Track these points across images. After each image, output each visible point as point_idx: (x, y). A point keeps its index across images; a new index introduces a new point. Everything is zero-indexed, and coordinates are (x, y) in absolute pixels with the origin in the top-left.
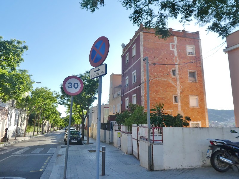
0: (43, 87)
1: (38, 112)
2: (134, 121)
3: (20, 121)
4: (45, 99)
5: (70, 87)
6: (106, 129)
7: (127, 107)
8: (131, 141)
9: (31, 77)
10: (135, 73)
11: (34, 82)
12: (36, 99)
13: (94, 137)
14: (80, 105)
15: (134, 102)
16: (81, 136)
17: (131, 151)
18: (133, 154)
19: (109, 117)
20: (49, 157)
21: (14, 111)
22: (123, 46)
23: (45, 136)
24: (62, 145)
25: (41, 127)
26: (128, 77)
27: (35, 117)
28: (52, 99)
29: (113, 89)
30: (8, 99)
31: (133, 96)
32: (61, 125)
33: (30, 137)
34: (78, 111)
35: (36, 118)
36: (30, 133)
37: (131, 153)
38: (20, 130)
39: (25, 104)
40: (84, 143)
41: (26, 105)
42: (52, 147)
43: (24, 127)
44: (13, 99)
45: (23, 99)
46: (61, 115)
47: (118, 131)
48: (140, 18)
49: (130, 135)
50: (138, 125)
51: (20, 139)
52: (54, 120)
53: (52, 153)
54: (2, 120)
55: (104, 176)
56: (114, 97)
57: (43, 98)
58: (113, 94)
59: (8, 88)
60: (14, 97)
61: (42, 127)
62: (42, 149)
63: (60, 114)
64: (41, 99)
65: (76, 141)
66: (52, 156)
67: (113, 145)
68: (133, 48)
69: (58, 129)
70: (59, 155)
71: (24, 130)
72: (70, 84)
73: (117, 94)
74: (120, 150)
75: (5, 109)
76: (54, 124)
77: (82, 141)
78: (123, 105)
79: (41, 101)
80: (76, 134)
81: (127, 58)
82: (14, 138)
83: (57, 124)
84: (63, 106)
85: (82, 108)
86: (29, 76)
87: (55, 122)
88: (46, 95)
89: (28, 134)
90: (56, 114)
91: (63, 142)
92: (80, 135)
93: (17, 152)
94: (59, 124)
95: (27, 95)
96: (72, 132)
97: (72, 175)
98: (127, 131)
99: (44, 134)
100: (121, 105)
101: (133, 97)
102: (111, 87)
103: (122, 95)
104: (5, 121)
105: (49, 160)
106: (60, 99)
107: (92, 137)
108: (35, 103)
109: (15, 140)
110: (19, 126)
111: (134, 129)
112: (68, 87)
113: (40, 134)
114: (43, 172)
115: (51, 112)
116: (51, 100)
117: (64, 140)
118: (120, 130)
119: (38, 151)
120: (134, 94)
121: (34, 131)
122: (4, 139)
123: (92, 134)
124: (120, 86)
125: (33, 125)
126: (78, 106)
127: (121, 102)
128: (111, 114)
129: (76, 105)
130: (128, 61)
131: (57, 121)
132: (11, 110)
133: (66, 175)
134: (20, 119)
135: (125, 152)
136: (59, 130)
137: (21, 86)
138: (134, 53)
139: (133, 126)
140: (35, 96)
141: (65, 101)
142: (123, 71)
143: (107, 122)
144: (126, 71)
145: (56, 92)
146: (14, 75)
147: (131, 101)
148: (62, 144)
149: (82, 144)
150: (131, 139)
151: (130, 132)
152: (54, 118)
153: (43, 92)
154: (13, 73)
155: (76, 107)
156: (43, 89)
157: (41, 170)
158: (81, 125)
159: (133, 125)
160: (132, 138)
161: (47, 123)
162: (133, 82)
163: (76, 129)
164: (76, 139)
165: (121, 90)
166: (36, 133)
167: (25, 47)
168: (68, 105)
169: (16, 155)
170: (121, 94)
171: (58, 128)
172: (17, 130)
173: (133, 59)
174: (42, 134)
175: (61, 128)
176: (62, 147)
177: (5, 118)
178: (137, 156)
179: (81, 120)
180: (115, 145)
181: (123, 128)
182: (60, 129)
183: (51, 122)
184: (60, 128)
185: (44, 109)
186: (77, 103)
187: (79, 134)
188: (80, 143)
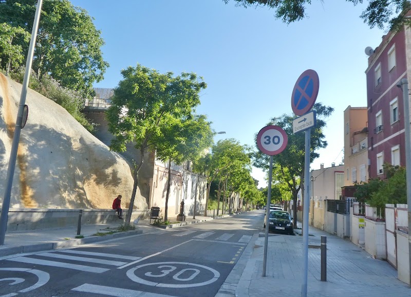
0: (228, 140)
1: (222, 179)
2: (390, 199)
3: (198, 192)
4: (232, 158)
5: (268, 142)
6: (337, 212)
7: (381, 171)
8: (384, 236)
9: (211, 125)
10: (395, 103)
11: (215, 133)
12: (219, 159)
13: (315, 225)
14: (289, 168)
15: (396, 161)
16: (292, 221)
17: (385, 254)
18: (389, 259)
19: (344, 189)
20: (242, 248)
21: (189, 177)
22: (369, 51)
23: (235, 217)
24: (261, 233)
25: (227, 202)
26: (380, 112)
27: (219, 187)
28: (243, 158)
29: (352, 136)
30: (183, 159)
31: (393, 149)
32: (259, 202)
33: (213, 217)
34: (285, 179)
35: (221, 187)
36: (212, 211)
37: (385, 257)
38: (199, 206)
39: (204, 166)
40: (297, 233)
41: (206, 168)
42: (245, 235)
43: (204, 201)
44: (189, 159)
45: (201, 159)
46: (257, 185)
47: (359, 215)
48: (384, 13)
49: (381, 223)
50: (395, 206)
51: (201, 219)
52: (247, 193)
53: (246, 243)
54: (176, 190)
55: (324, 282)
56: (354, 152)
57: (228, 156)
58: (351, 146)
59: (184, 145)
60: (191, 157)
61: (229, 203)
62: (231, 236)
63: (256, 182)
64: (226, 159)
65: (284, 229)
66: (245, 247)
67: (351, 241)
68: (389, 53)
69: (254, 208)
70: (257, 247)
71: (204, 207)
72: (268, 138)
73: (360, 146)
74: (364, 250)
75: (179, 174)
76: (248, 200)
77: (294, 230)
78: (372, 168)
79: (227, 162)
80: (283, 217)
81: (379, 75)
82: (192, 217)
83: (252, 199)
84: (261, 169)
85: (292, 173)
86: (208, 124)
87: (249, 196)
88: (233, 152)
89: (210, 212)
90: (250, 183)
91: (262, 229)
92: (290, 218)
93: (198, 236)
94: (255, 200)
95: (206, 154)
96: (277, 214)
97: (275, 273)
98: (375, 216)
99: (232, 214)
100: (368, 167)
101: (394, 151)
102: (346, 134)
103: (370, 148)
104: (180, 191)
105: (242, 252)
106: (254, 158)
107: (312, 224)
108: (218, 165)
109: (194, 220)
110: (198, 200)
111: (389, 213)
112: (265, 143)
113: (227, 214)
114: (234, 264)
115: (241, 179)
116: (241, 160)
117: (263, 226)
118: (364, 215)
119: (226, 237)
120: (395, 144)
121: (218, 209)
122: (180, 217)
123: (313, 219)
124: (365, 131)
125: (217, 198)
126: (286, 169)
127: (367, 162)
128: (348, 185)
129: (282, 168)
130: (380, 81)
131: (252, 194)
132: (187, 176)
133: (267, 272)
134: (198, 189)
135: (373, 254)
136: (255, 210)
137: (198, 140)
138: (392, 62)
139: (387, 208)
140: (218, 155)
141: (264, 161)
142: (370, 100)
143: (337, 198)
144: (377, 101)
145: (248, 147)
146: (189, 125)
147: (388, 158)
148: (260, 231)
149: (294, 235)
150: (384, 231)
151: (381, 218)
152: (247, 189)
153: (229, 147)
154: (188, 122)
155: (282, 171)
156: (228, 141)
157: (232, 262)
158: (292, 202)
159: (387, 205)
160: (386, 230)
161: (237, 197)
162: (392, 122)
163: (283, 209)
164: (283, 225)
165: (367, 138)
166: (220, 212)
167: (203, 85)
168: (267, 167)
169: (197, 240)
170: (367, 146)
171: (253, 205)
172: (196, 205)
173: (390, 77)
174: (230, 213)
175: (259, 206)
176: (260, 236)
177: (179, 187)
178: (394, 264)
179: (290, 193)
180: (355, 241)
181: (370, 211)
182: (257, 209)
183: (242, 195)
184: (257, 206)
185: (231, 173)
186: (283, 165)
187: (287, 218)
188: (289, 231)
